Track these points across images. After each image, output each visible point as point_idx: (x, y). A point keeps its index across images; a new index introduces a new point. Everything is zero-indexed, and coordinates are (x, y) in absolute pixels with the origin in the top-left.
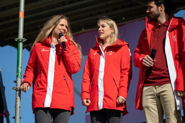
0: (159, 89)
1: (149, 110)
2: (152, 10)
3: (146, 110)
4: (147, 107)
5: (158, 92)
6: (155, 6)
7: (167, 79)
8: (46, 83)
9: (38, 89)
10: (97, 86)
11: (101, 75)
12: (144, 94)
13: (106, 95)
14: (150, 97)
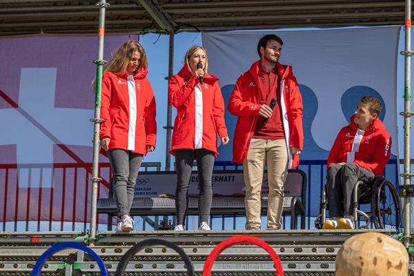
0: (271, 144)
1: (254, 165)
3: (249, 163)
4: (252, 162)
5: (269, 146)
7: (282, 134)
8: (128, 122)
9: (117, 127)
13: (204, 134)
14: (258, 150)
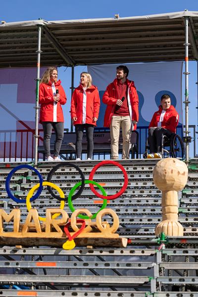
0: (123, 118)
2: (121, 74)
3: (113, 128)
4: (115, 127)
6: (123, 73)
7: (128, 113)
10: (82, 111)
11: (84, 105)
12: (113, 119)
13: (87, 116)
14: (117, 121)
